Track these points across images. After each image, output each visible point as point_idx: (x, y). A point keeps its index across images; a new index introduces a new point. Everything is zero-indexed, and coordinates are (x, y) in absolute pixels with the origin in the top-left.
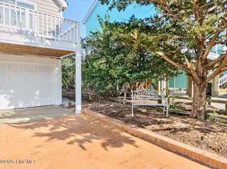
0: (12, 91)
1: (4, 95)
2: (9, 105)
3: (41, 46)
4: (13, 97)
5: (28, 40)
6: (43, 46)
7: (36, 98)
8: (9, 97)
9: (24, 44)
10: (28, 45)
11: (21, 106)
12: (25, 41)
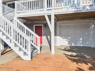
0: (69, 38)
1: (66, 39)
2: (68, 44)
3: (83, 11)
4: (70, 40)
5: (76, 10)
6: (85, 11)
7: (81, 42)
8: (68, 40)
9: (73, 12)
10: (76, 12)
11: (73, 45)
12: (74, 10)
